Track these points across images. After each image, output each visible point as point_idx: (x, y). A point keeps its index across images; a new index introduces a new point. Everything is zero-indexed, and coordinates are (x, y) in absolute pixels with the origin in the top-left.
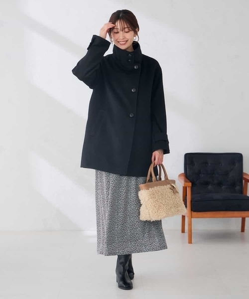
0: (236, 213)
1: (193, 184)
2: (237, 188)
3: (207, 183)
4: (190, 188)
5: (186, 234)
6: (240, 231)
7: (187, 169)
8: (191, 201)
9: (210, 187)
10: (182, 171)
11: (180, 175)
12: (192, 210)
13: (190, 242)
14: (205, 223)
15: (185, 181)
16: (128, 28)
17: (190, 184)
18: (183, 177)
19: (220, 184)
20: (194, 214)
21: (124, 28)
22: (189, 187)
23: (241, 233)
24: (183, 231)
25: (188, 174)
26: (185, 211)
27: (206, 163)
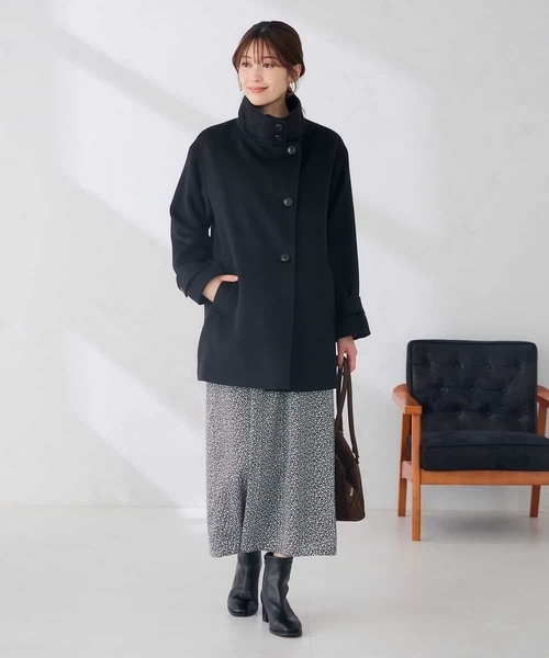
0: (520, 475)
1: (426, 410)
2: (524, 419)
3: (456, 408)
4: (418, 418)
5: (409, 519)
6: (529, 514)
7: (414, 377)
8: (421, 447)
9: (463, 416)
10: (403, 381)
11: (397, 389)
12: (421, 467)
13: (417, 537)
14: (449, 496)
15: (409, 403)
16: (270, 57)
17: (418, 409)
18: (404, 394)
19: (485, 410)
20: (427, 475)
21: (263, 58)
22: (416, 415)
23: (530, 519)
24: (402, 512)
25: (415, 388)
26: (411, 469)
27: (458, 363)
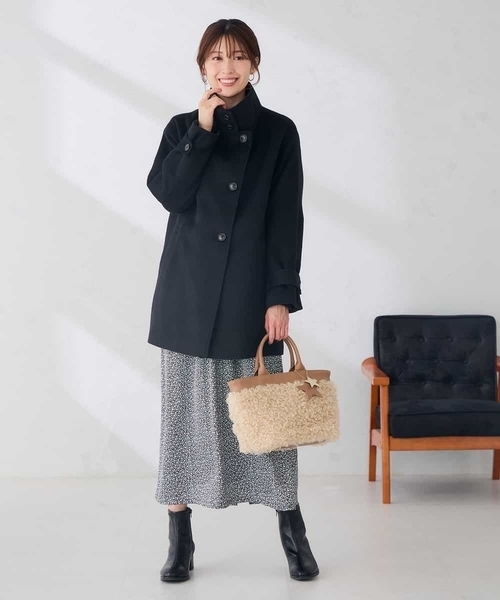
0: (482, 440)
1: (393, 382)
2: (485, 388)
3: (420, 379)
4: (386, 389)
5: (379, 484)
6: (491, 476)
7: (381, 350)
8: (389, 416)
9: (427, 386)
10: (371, 354)
11: (366, 362)
12: (390, 434)
13: (387, 500)
14: (417, 462)
15: (377, 375)
16: (242, 51)
17: (386, 381)
18: (372, 366)
19: (448, 380)
20: (396, 441)
21: (235, 52)
22: (384, 386)
23: (492, 481)
24: (372, 478)
25: (382, 361)
26: (380, 437)
27: (421, 337)
